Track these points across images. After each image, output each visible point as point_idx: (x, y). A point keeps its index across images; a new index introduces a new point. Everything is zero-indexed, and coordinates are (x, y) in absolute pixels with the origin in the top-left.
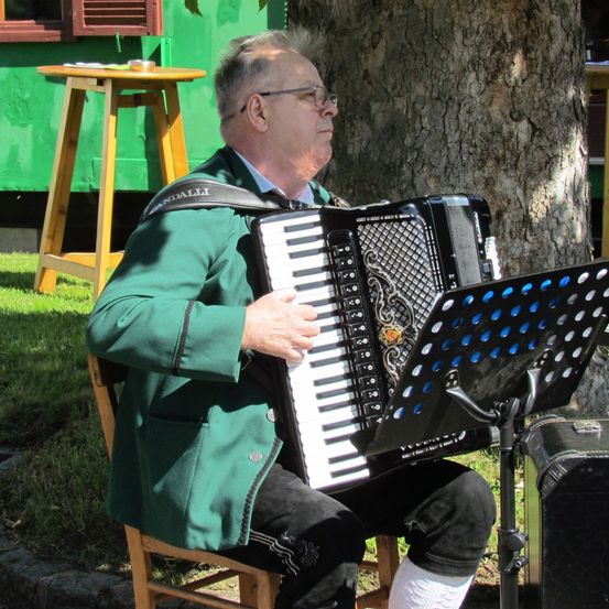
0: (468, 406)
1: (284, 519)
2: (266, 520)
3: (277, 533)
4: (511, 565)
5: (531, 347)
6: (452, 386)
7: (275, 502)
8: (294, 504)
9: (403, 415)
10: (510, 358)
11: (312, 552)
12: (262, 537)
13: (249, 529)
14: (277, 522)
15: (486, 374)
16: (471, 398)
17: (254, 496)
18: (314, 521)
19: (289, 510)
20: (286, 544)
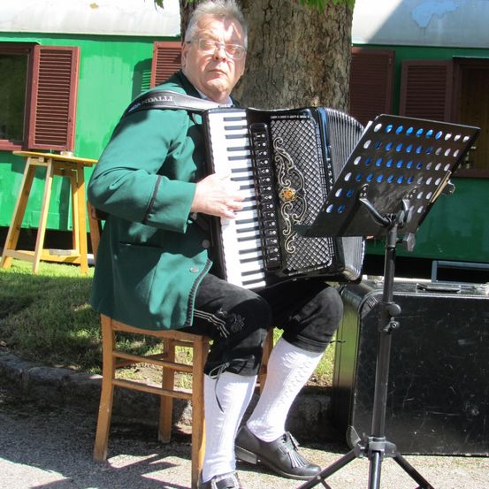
0: (372, 212)
1: (220, 301)
4: (389, 326)
5: (409, 182)
6: (363, 197)
7: (212, 291)
8: (226, 291)
9: (332, 210)
10: (397, 185)
11: (239, 321)
12: (203, 314)
13: (193, 309)
17: (197, 287)
18: (239, 301)
19: (223, 295)
20: (220, 317)
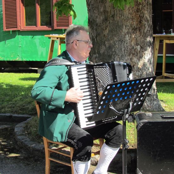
0: (115, 111)
1: (75, 136)
2: (71, 136)
3: (73, 139)
4: (125, 148)
5: (130, 97)
6: (111, 106)
7: (73, 132)
8: (77, 133)
9: (99, 113)
10: (125, 100)
11: (81, 144)
12: (70, 140)
13: (67, 138)
14: (73, 137)
15: (119, 103)
16: (116, 109)
17: (68, 131)
18: (81, 137)
19: (76, 134)
20: (75, 142)
